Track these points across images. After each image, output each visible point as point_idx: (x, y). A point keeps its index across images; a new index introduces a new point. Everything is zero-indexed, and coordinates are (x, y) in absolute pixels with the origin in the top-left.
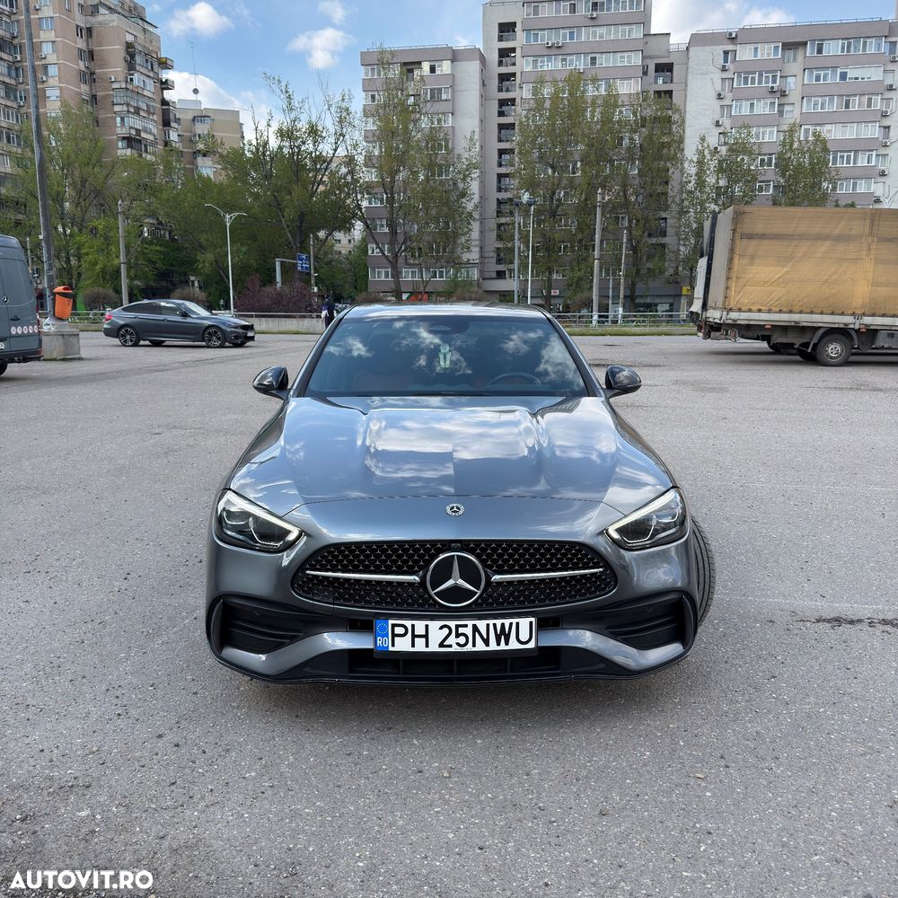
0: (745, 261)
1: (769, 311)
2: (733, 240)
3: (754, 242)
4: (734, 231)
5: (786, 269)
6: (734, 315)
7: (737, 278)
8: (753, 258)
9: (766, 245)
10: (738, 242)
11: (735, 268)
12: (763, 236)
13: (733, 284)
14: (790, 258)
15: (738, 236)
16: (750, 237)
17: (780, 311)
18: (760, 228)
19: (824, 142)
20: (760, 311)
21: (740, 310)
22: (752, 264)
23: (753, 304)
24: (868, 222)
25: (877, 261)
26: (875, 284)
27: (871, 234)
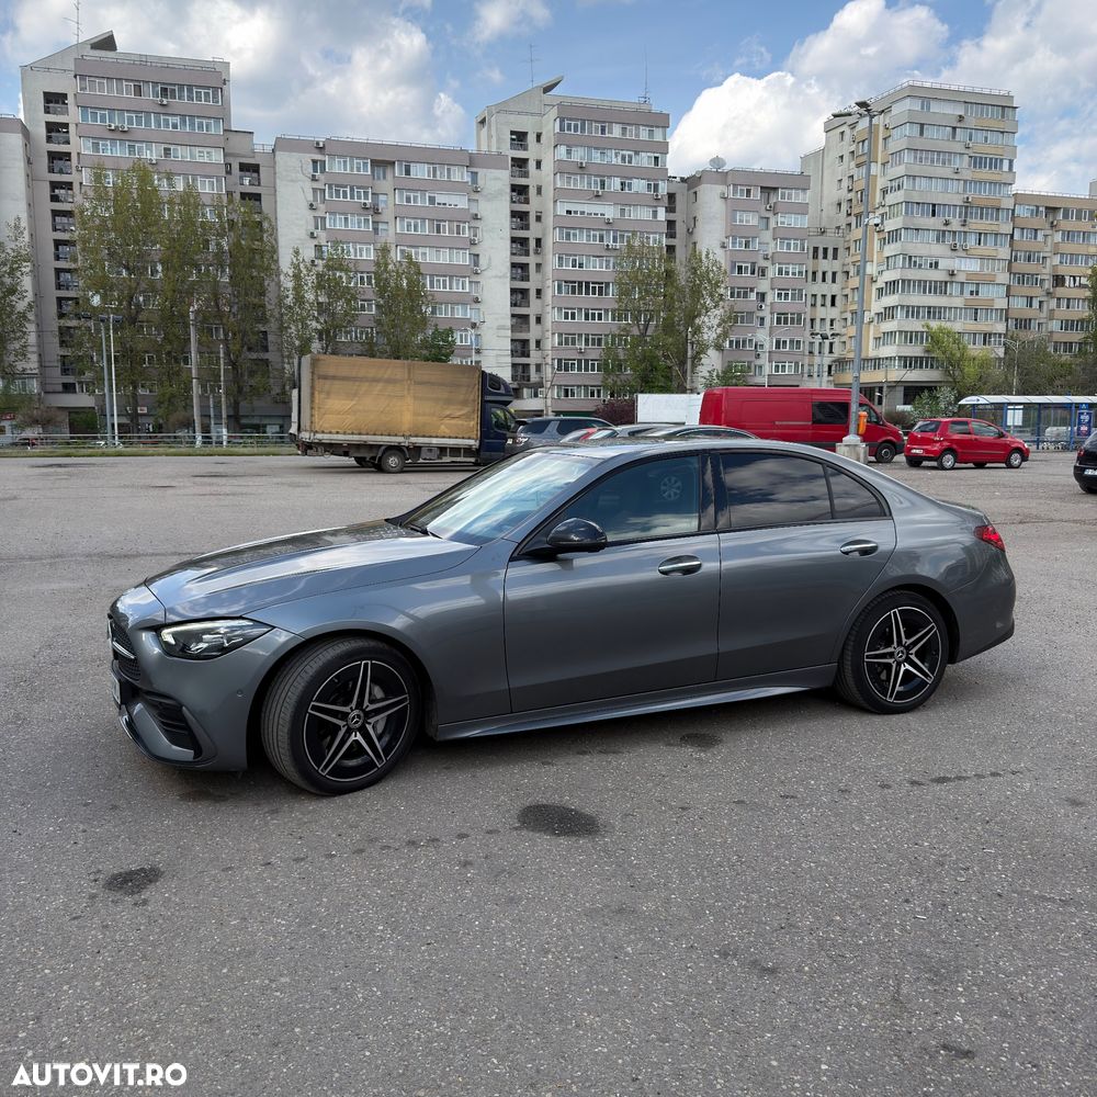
0: (323, 396)
1: (345, 433)
2: (313, 379)
3: (328, 382)
4: (313, 373)
5: (354, 402)
6: (319, 436)
7: (317, 408)
8: (328, 393)
9: (337, 385)
10: (316, 382)
11: (316, 401)
12: (334, 378)
13: (315, 413)
14: (355, 395)
15: (316, 377)
16: (325, 378)
17: (353, 434)
18: (331, 371)
19: (417, 265)
20: (338, 433)
21: (323, 432)
22: (328, 398)
23: (334, 428)
24: (406, 370)
25: (415, 398)
26: (416, 414)
27: (409, 379)
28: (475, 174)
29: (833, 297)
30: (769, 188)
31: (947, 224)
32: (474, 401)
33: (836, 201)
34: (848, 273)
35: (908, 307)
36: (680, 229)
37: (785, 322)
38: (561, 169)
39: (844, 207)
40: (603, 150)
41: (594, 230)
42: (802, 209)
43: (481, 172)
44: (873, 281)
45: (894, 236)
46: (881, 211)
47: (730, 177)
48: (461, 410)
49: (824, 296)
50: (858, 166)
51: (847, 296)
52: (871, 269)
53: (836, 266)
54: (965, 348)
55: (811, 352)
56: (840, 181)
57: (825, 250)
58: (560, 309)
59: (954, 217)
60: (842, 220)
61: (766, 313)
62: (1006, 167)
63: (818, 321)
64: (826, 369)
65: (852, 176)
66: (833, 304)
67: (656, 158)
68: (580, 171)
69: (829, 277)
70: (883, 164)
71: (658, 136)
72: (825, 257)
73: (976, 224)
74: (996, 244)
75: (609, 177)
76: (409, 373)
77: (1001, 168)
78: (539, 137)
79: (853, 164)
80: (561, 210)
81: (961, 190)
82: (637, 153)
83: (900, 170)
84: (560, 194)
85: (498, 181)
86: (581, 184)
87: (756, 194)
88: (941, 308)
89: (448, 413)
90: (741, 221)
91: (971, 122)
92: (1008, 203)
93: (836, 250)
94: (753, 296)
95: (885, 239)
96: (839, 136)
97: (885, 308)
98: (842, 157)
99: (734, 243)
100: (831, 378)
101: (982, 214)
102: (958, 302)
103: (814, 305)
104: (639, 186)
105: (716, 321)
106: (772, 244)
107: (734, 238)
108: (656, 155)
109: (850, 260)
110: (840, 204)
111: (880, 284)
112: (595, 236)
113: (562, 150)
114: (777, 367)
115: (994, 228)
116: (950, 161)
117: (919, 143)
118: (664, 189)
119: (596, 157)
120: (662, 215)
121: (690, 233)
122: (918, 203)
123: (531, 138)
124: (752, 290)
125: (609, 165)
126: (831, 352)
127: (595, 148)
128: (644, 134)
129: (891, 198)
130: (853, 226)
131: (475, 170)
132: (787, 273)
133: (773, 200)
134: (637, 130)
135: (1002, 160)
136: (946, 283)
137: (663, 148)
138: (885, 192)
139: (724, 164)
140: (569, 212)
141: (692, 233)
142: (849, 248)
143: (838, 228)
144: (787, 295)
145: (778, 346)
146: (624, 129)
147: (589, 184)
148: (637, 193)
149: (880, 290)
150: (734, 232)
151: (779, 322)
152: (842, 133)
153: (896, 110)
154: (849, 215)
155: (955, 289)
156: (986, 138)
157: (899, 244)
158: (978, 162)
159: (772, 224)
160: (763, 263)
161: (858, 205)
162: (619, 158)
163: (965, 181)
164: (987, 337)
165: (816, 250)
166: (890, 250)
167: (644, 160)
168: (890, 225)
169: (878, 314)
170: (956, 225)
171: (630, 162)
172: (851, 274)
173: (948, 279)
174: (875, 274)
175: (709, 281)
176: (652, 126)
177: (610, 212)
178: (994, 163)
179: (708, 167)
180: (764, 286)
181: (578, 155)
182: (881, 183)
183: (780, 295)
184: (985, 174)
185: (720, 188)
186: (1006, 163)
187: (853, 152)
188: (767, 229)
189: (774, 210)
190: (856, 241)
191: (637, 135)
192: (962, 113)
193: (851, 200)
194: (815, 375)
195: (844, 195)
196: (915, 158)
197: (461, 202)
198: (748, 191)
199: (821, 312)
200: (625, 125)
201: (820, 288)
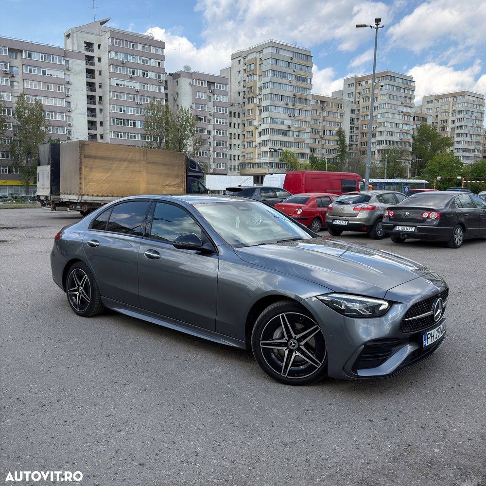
0: (87, 170)
1: (103, 196)
2: (81, 158)
3: (91, 160)
4: (81, 153)
5: (108, 175)
6: (85, 198)
7: (85, 178)
8: (91, 168)
9: (97, 162)
10: (83, 159)
11: (83, 173)
12: (95, 157)
13: (83, 182)
14: (109, 169)
15: (83, 156)
16: (89, 157)
17: (108, 196)
18: (93, 153)
20: (98, 195)
21: (88, 195)
22: (91, 171)
23: (94, 192)
24: (142, 154)
25: (148, 173)
26: (148, 183)
27: (144, 160)
28: (67, 61)
29: (239, 135)
30: (211, 83)
31: (287, 105)
32: (182, 175)
33: (237, 91)
34: (244, 124)
35: (273, 140)
36: (170, 98)
37: (220, 145)
38: (112, 63)
39: (242, 94)
40: (133, 56)
41: (130, 94)
42: (225, 94)
43: (71, 60)
44: (256, 128)
45: (266, 109)
46: (259, 97)
47: (193, 75)
48: (175, 181)
49: (235, 134)
50: (248, 76)
51: (244, 135)
52: (255, 123)
53: (239, 121)
54: (296, 160)
55: (230, 159)
56: (239, 82)
57: (235, 113)
58: (114, 132)
59: (290, 102)
60: (241, 100)
61: (211, 140)
62: (309, 82)
63: (233, 146)
64: (237, 167)
65: (245, 81)
66: (239, 138)
67: (159, 63)
68: (121, 65)
69: (236, 126)
70: (259, 76)
71: (160, 53)
72: (235, 117)
73: (298, 105)
74: (305, 115)
75: (137, 69)
76: (144, 156)
77: (307, 82)
78: (99, 46)
79: (245, 75)
80: (113, 83)
81: (292, 90)
82: (150, 59)
83: (268, 79)
84: (112, 76)
85: (80, 65)
86: (123, 71)
87: (205, 85)
88: (285, 142)
89: (167, 183)
90: (199, 96)
91: (295, 60)
92: (309, 98)
93: (239, 114)
94: (206, 132)
95: (261, 110)
96: (238, 62)
97: (263, 141)
98: (240, 71)
99: (196, 107)
100: (239, 171)
101: (300, 101)
102: (292, 139)
103: (231, 138)
104: (152, 75)
105: (192, 143)
106: (213, 109)
107: (196, 104)
108: (160, 61)
109: (246, 118)
110: (239, 93)
111: (260, 130)
112: (131, 98)
113: (113, 53)
114: (217, 165)
115: (304, 108)
116: (287, 77)
117: (276, 68)
118: (163, 78)
119: (130, 59)
120: (163, 90)
121: (175, 100)
122: (276, 95)
123: (95, 47)
124: (205, 129)
125: (137, 63)
126: (238, 160)
127: (130, 55)
128: (153, 51)
129: (264, 91)
130: (246, 103)
131: (67, 59)
132: (220, 122)
133: (212, 88)
134: (150, 48)
135: (307, 78)
136: (287, 131)
137: (162, 58)
138: (260, 89)
139: (190, 69)
140: (117, 84)
141: (176, 100)
142: (244, 113)
143: (239, 104)
144: (220, 132)
145: (217, 156)
146: (143, 47)
147: (127, 72)
148: (150, 78)
149: (260, 133)
150: (196, 101)
151: (217, 145)
152: (240, 61)
153: (265, 52)
154: (244, 98)
155: (291, 133)
156: (301, 68)
157: (268, 113)
158: (298, 78)
159: (212, 100)
160: (209, 117)
161: (249, 94)
162: (142, 61)
163: (294, 86)
164: (303, 155)
165: (231, 113)
166: (264, 115)
167: (154, 63)
168: (264, 104)
169: (259, 143)
170: (290, 106)
171: (147, 63)
172: (246, 125)
173: (287, 129)
174: (257, 125)
175: (189, 123)
176: (157, 47)
177: (138, 86)
178: (305, 79)
179: (183, 70)
180: (210, 128)
181: (121, 57)
182: (259, 84)
183: (217, 132)
184: (301, 84)
185: (189, 80)
186: (309, 80)
187: (245, 70)
188: (210, 101)
189: (213, 93)
190: (248, 110)
191: (150, 50)
192: (292, 56)
193: (245, 91)
194: (233, 170)
195: (241, 88)
196: (274, 74)
197: (61, 75)
198: (202, 83)
199: (234, 141)
200: (144, 45)
201: (233, 130)
